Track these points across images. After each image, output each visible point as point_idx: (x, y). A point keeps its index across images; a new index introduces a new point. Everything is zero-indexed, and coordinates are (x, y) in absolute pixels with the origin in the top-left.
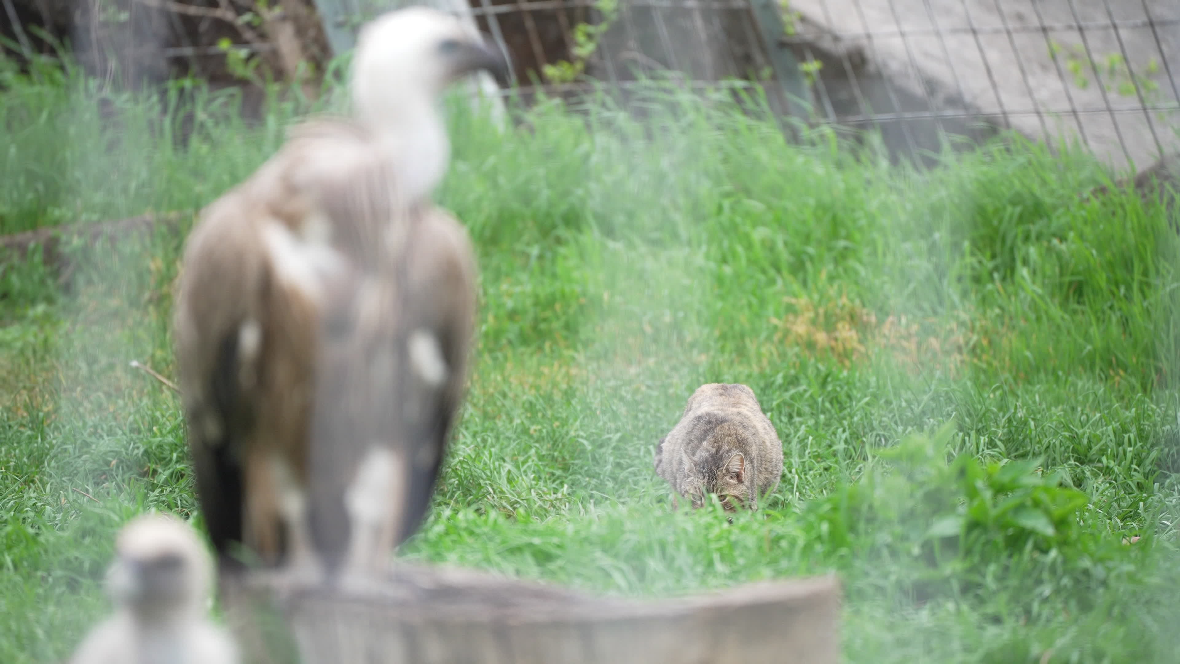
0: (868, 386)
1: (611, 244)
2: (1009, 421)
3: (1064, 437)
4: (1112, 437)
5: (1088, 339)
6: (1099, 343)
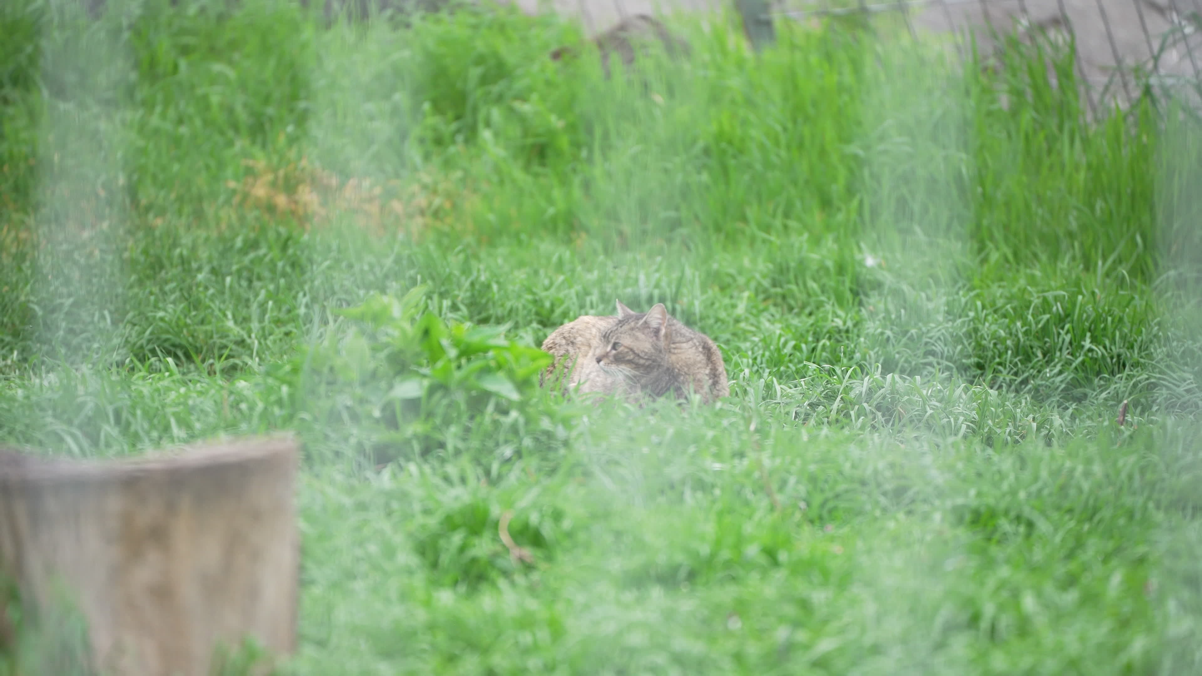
0: (329, 249)
1: (62, 106)
2: (472, 284)
3: (528, 301)
4: (575, 299)
5: (551, 202)
6: (561, 205)
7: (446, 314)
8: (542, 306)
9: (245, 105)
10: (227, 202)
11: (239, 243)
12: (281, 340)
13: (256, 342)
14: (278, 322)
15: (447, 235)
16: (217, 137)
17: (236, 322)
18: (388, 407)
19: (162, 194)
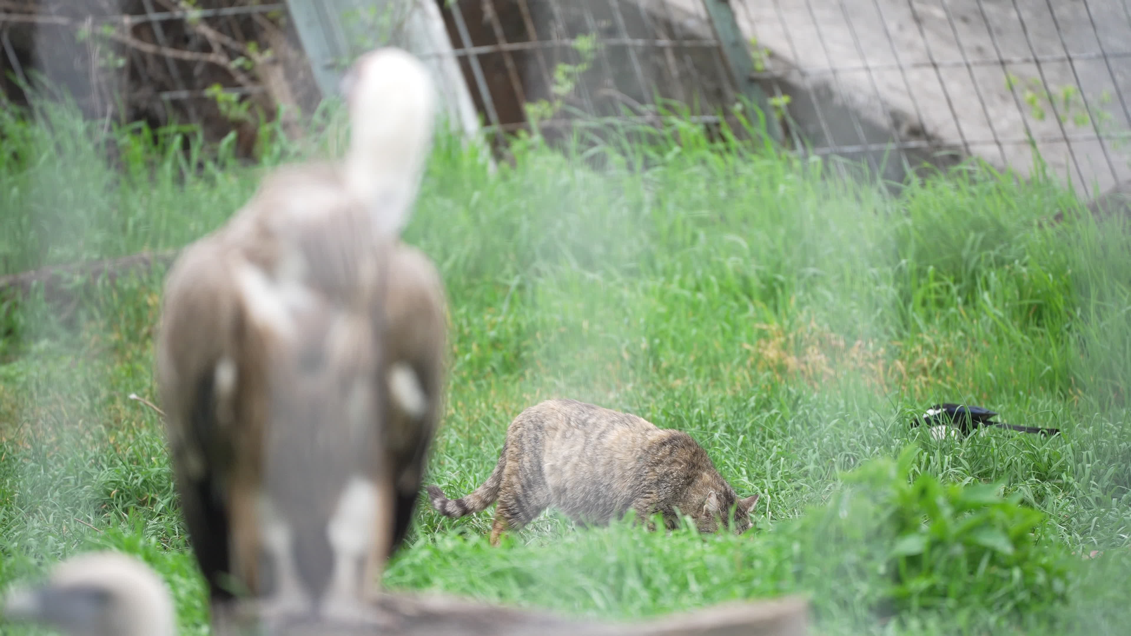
1: (589, 276)
2: (973, 440)
3: (1025, 455)
5: (1047, 359)
6: (1058, 363)
9: (758, 272)
10: (741, 363)
11: (752, 403)
12: (792, 494)
13: (769, 497)
14: (789, 477)
15: (949, 392)
16: (732, 303)
18: (892, 563)
19: (681, 357)
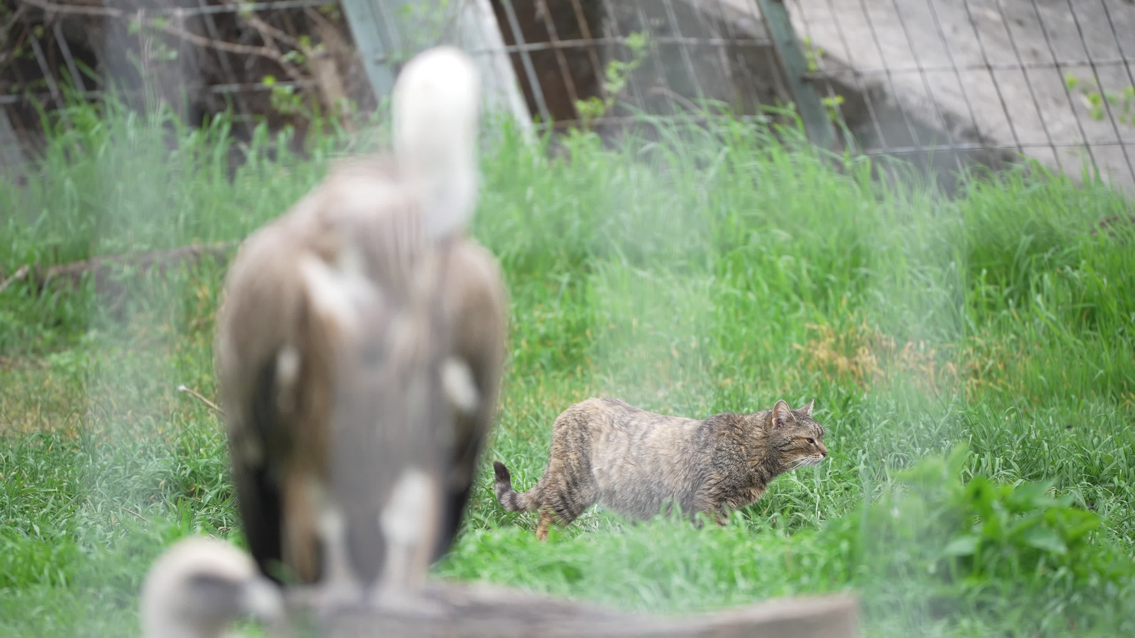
0: (887, 409)
1: (640, 273)
2: (1023, 442)
4: (1123, 458)
5: (1100, 363)
6: (1110, 367)
7: (998, 471)
8: (1092, 465)
9: (809, 272)
10: (791, 363)
11: (802, 402)
12: (841, 494)
13: (818, 496)
14: (839, 477)
15: (1000, 395)
16: (783, 303)
17: (799, 477)
18: (942, 563)
19: (731, 356)
